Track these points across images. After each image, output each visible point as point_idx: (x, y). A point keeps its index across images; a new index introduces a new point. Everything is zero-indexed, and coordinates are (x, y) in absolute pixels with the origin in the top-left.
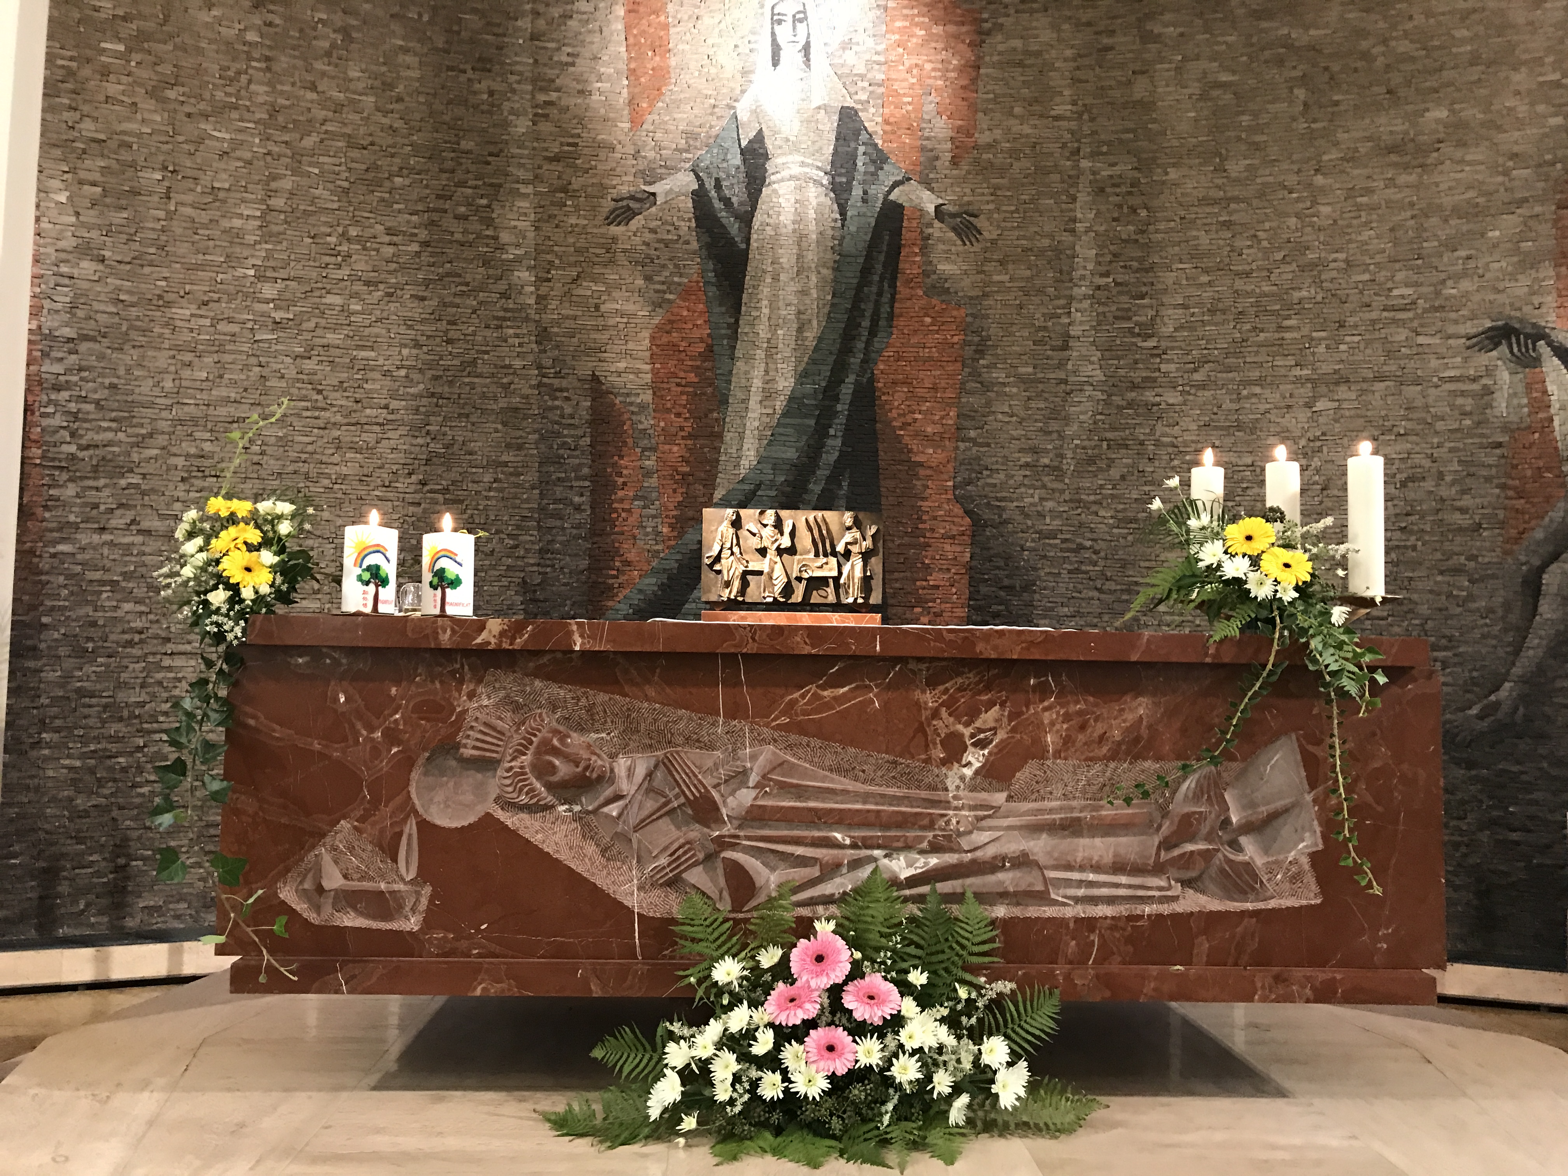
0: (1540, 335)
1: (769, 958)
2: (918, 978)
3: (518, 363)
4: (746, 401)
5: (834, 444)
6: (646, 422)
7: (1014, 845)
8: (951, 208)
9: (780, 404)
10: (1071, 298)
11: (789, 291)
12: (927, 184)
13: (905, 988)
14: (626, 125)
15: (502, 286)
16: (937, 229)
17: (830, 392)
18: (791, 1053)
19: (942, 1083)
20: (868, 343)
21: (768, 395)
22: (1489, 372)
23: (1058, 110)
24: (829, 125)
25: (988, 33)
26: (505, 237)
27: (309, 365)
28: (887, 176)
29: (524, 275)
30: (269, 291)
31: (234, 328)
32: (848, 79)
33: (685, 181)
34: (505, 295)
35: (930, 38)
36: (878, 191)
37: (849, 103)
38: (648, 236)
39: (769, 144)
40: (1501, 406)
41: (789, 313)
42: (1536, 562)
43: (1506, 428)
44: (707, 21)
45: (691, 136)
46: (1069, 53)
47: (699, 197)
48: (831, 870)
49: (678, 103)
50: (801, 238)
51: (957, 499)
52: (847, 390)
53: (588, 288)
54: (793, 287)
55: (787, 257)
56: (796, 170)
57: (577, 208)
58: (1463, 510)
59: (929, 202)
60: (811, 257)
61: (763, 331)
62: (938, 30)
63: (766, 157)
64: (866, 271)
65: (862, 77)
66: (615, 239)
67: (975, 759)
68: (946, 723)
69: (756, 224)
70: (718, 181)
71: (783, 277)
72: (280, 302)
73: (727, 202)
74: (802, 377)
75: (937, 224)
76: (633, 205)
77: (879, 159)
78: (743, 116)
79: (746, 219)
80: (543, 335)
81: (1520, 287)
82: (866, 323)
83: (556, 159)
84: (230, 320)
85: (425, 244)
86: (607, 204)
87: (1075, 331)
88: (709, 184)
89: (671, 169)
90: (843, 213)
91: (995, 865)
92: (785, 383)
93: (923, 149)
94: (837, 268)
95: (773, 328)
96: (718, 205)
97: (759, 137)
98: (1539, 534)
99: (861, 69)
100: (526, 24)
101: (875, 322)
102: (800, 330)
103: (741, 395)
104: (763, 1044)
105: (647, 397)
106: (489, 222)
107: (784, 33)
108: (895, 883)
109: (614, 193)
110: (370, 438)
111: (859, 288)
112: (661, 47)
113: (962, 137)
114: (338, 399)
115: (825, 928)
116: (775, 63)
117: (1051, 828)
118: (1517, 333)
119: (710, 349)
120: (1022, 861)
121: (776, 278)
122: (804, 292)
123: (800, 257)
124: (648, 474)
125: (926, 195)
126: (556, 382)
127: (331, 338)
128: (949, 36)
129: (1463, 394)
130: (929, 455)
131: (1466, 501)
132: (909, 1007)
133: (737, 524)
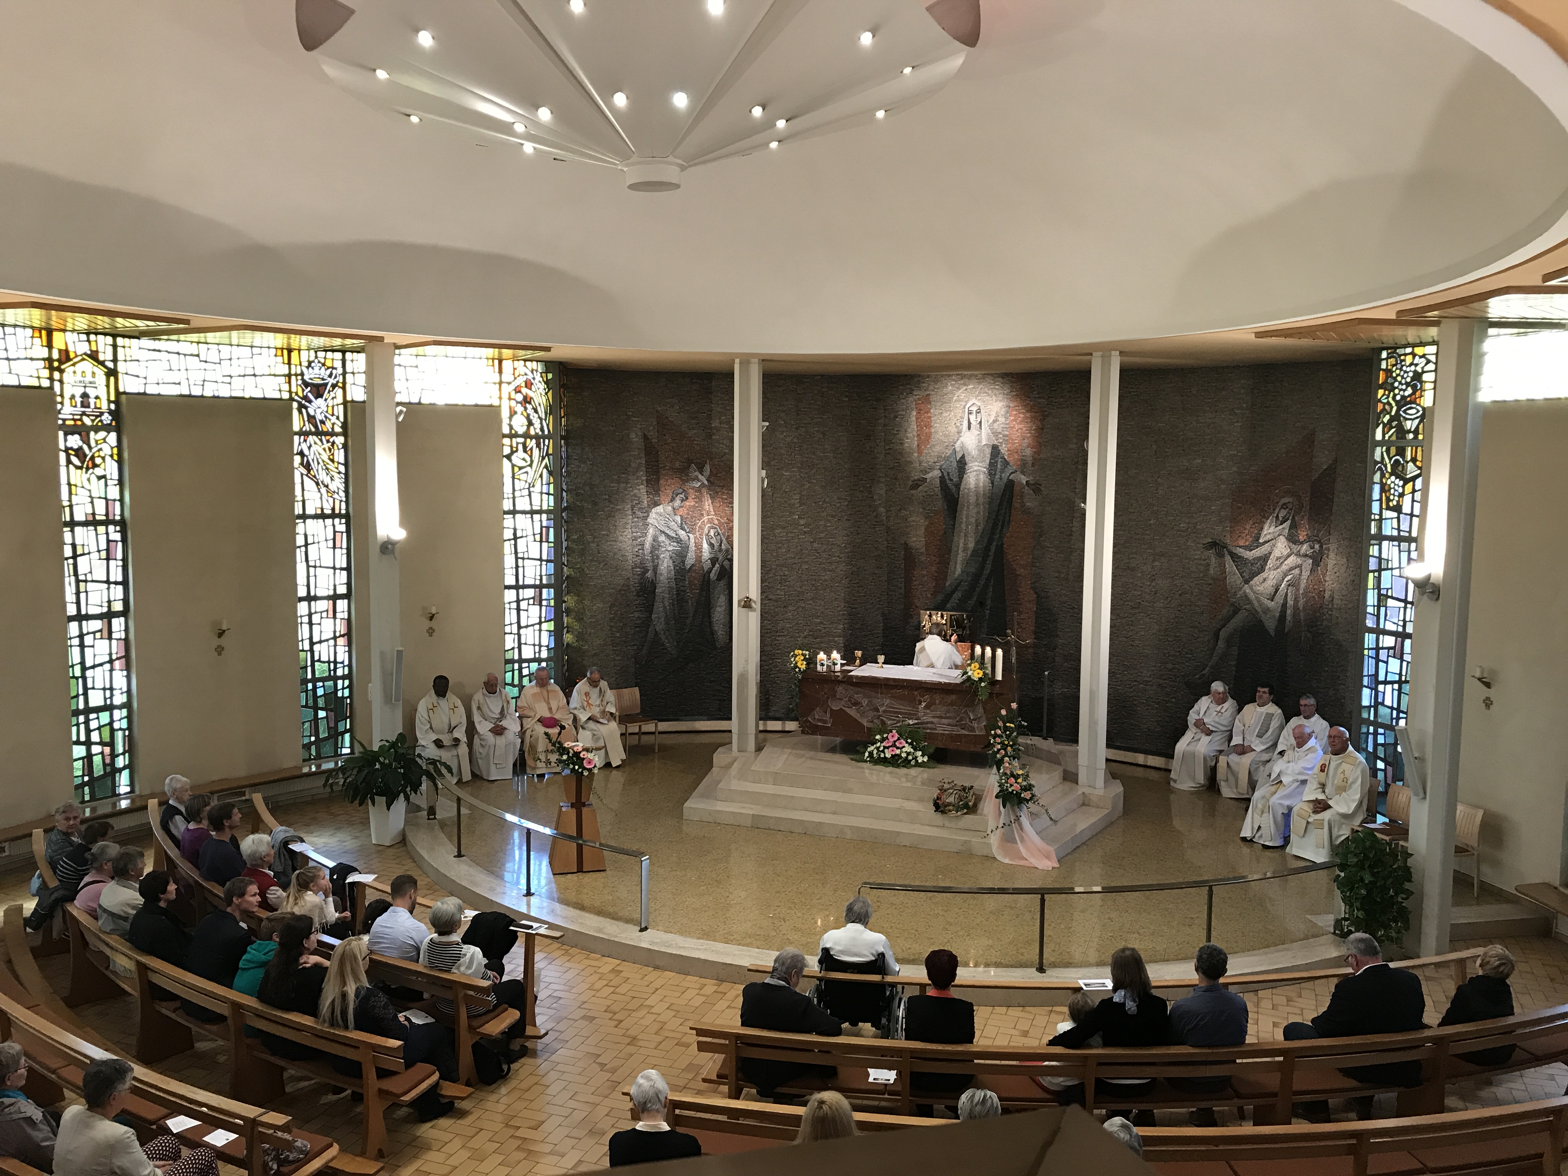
0: (1225, 546)
1: (885, 736)
2: (909, 741)
3: (880, 540)
4: (957, 551)
5: (988, 566)
6: (923, 558)
8: (1032, 482)
9: (969, 553)
10: (1073, 517)
11: (973, 511)
12: (1023, 473)
14: (916, 455)
15: (875, 514)
16: (1027, 490)
17: (987, 549)
18: (886, 751)
19: (910, 758)
20: (1001, 530)
21: (965, 549)
22: (1209, 558)
23: (1071, 446)
24: (988, 451)
25: (1047, 416)
26: (876, 497)
27: (815, 545)
28: (1009, 470)
29: (882, 509)
30: (802, 522)
31: (793, 535)
32: (996, 434)
33: (936, 473)
34: (876, 517)
35: (1026, 418)
36: (1005, 476)
37: (996, 443)
38: (924, 494)
39: (967, 459)
40: (1212, 572)
41: (973, 520)
42: (1218, 627)
43: (1213, 579)
44: (945, 414)
45: (939, 457)
46: (1076, 425)
47: (942, 478)
49: (934, 445)
50: (977, 494)
51: (1032, 588)
52: (993, 548)
53: (904, 513)
54: (975, 511)
55: (972, 499)
56: (976, 468)
57: (900, 485)
58: (1198, 606)
59: (1024, 479)
60: (981, 500)
61: (963, 526)
62: (1028, 415)
63: (966, 464)
64: (1000, 504)
65: (1000, 433)
66: (912, 495)
67: (924, 704)
68: (918, 698)
69: (962, 488)
70: (948, 473)
71: (971, 507)
72: (806, 525)
73: (951, 480)
74: (977, 543)
75: (1026, 488)
76: (919, 483)
77: (1006, 463)
78: (958, 449)
79: (958, 486)
80: (888, 529)
81: (1219, 528)
82: (1000, 524)
83: (893, 468)
84: (791, 532)
85: (850, 501)
86: (910, 483)
87: (1074, 529)
88: (945, 474)
89: (931, 469)
90: (992, 483)
92: (971, 545)
93: (1022, 460)
94: (990, 503)
95: (967, 526)
96: (948, 481)
97: (963, 456)
98: (1220, 617)
99: (1000, 430)
100: (882, 421)
101: (1003, 522)
102: (977, 526)
103: (956, 549)
105: (923, 550)
106: (870, 492)
107: (973, 418)
109: (912, 479)
110: (833, 567)
111: (998, 510)
112: (929, 426)
113: (1036, 456)
114: (825, 555)
115: (894, 731)
116: (969, 428)
118: (1218, 545)
119: (945, 533)
121: (968, 508)
122: (978, 513)
123: (977, 499)
124: (924, 576)
125: (1023, 476)
126: (893, 546)
127: (822, 535)
128: (1032, 417)
129: (1200, 564)
130: (1021, 571)
131: (1199, 603)
132: (906, 745)
133: (930, 616)
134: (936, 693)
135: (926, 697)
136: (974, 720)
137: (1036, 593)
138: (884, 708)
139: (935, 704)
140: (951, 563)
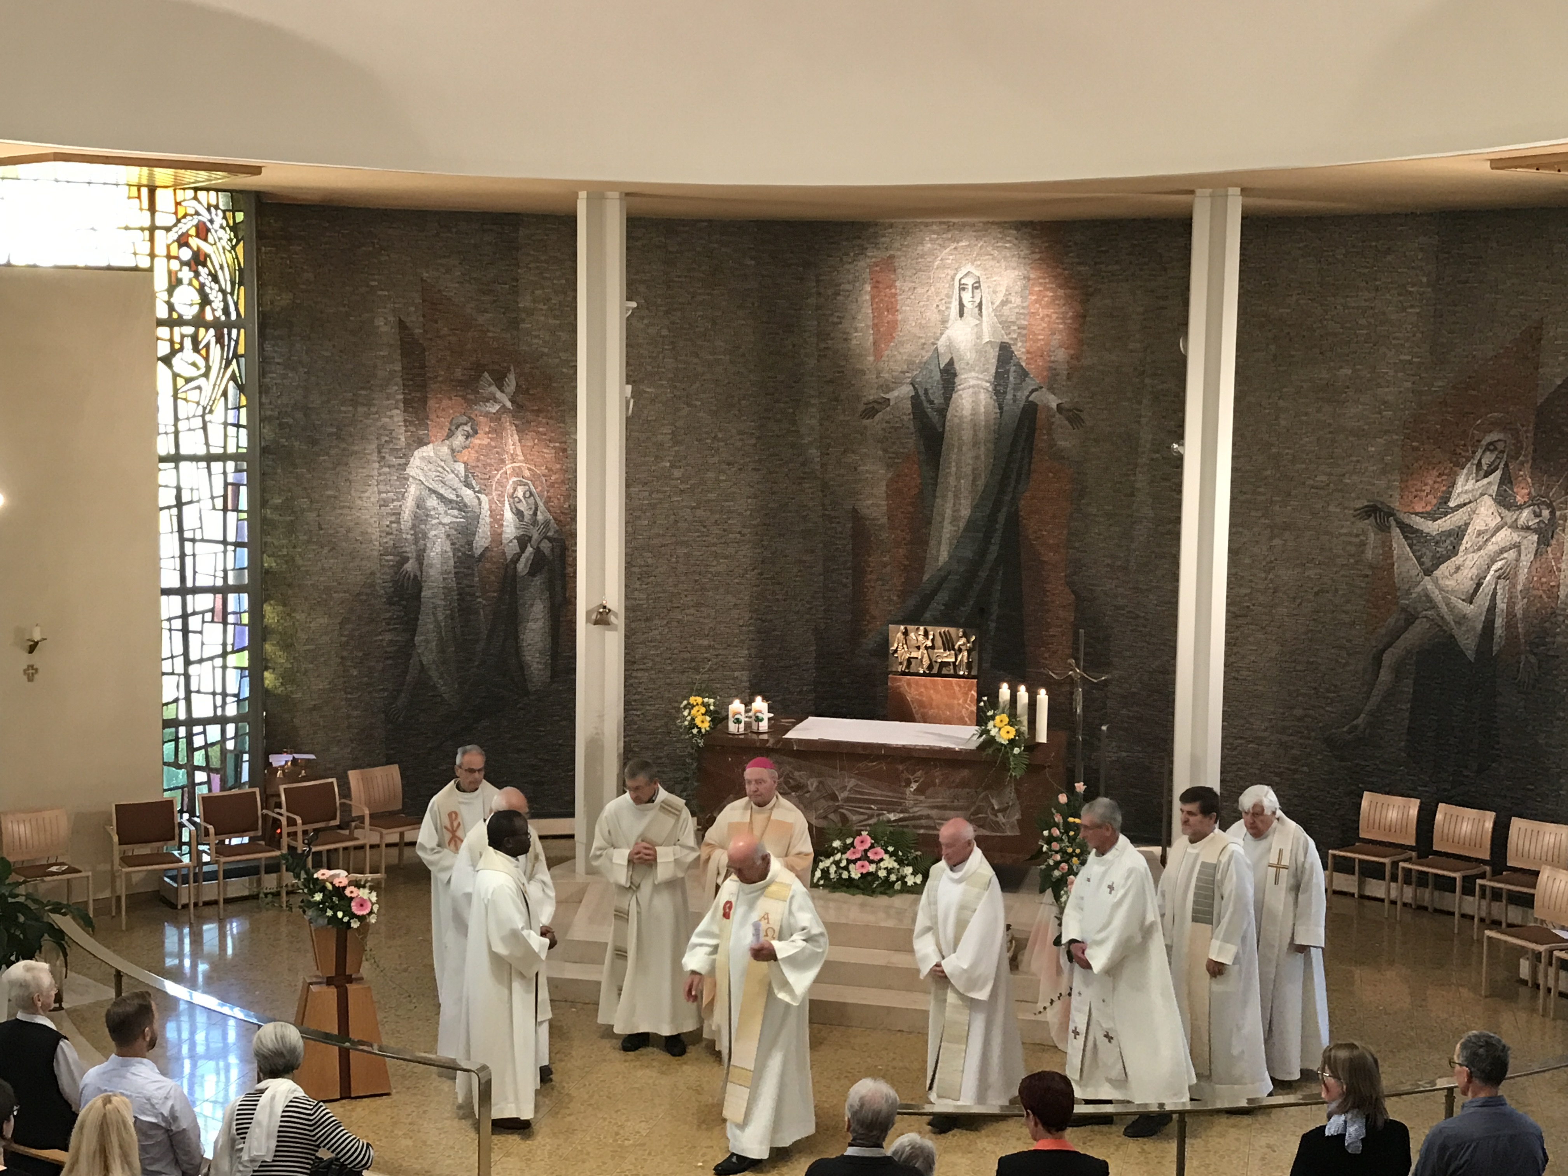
0: (1391, 513)
1: (849, 841)
2: (891, 849)
3: (811, 504)
4: (941, 522)
5: (994, 550)
6: (884, 535)
7: (926, 812)
8: (1066, 406)
9: (962, 525)
10: (1136, 465)
11: (968, 457)
12: (1051, 389)
13: (887, 852)
14: (871, 358)
15: (801, 459)
16: (1059, 419)
17: (992, 518)
18: (852, 866)
19: (893, 877)
20: (1015, 488)
21: (955, 519)
22: (1364, 533)
23: (1131, 346)
24: (993, 355)
25: (1092, 295)
26: (803, 430)
27: (699, 512)
28: (1030, 384)
29: (813, 452)
30: (677, 473)
31: (661, 496)
32: (1006, 324)
33: (906, 390)
34: (803, 464)
35: (1055, 298)
36: (1022, 395)
37: (1006, 339)
38: (885, 425)
39: (957, 366)
40: (1369, 555)
41: (968, 470)
42: (1381, 647)
43: (1371, 567)
44: (919, 290)
45: (910, 363)
46: (1141, 309)
47: (916, 400)
48: (871, 817)
49: (902, 343)
50: (975, 426)
51: (1067, 583)
52: (1002, 517)
53: (851, 458)
54: (970, 454)
55: (967, 435)
56: (972, 382)
57: (844, 411)
58: (1346, 613)
59: (1053, 401)
60: (982, 435)
61: (952, 481)
62: (1061, 292)
63: (955, 375)
64: (1014, 444)
65: (1013, 323)
66: (865, 428)
67: (914, 786)
68: (906, 775)
69: (949, 416)
70: (926, 390)
71: (964, 449)
72: (684, 479)
73: (931, 402)
74: (975, 508)
75: (1058, 415)
76: (876, 406)
77: (1024, 374)
78: (941, 350)
79: (943, 412)
80: (825, 486)
81: (1382, 483)
82: (1014, 476)
83: (831, 381)
84: (658, 492)
85: (758, 438)
86: (862, 407)
87: (1138, 485)
88: (921, 392)
89: (898, 383)
90: (1001, 408)
91: (920, 818)
92: (965, 512)
93: (1051, 368)
94: (997, 441)
95: (958, 479)
96: (926, 404)
97: (951, 363)
98: (1383, 631)
99: (1013, 318)
100: (812, 301)
101: (1019, 475)
102: (974, 481)
103: (939, 519)
104: (844, 864)
105: (884, 520)
106: (794, 422)
107: (967, 296)
108: (889, 821)
109: (864, 400)
110: (733, 551)
111: (1011, 453)
112: (892, 309)
113: (1075, 362)
114: (715, 530)
115: (864, 833)
116: (961, 314)
117: (937, 807)
118: (1380, 510)
119: (921, 492)
120: (928, 817)
121: (960, 449)
122: (977, 458)
123: (975, 435)
124: (885, 565)
125: (1052, 397)
126: (833, 513)
127: (712, 496)
128: (1067, 296)
129: (1350, 543)
130: (1050, 556)
131: (1348, 607)
132: (886, 857)
133: (906, 633)
134: (936, 766)
135: (919, 774)
136: (999, 811)
137: (1074, 592)
138: (845, 794)
139: (934, 785)
140: (933, 543)
